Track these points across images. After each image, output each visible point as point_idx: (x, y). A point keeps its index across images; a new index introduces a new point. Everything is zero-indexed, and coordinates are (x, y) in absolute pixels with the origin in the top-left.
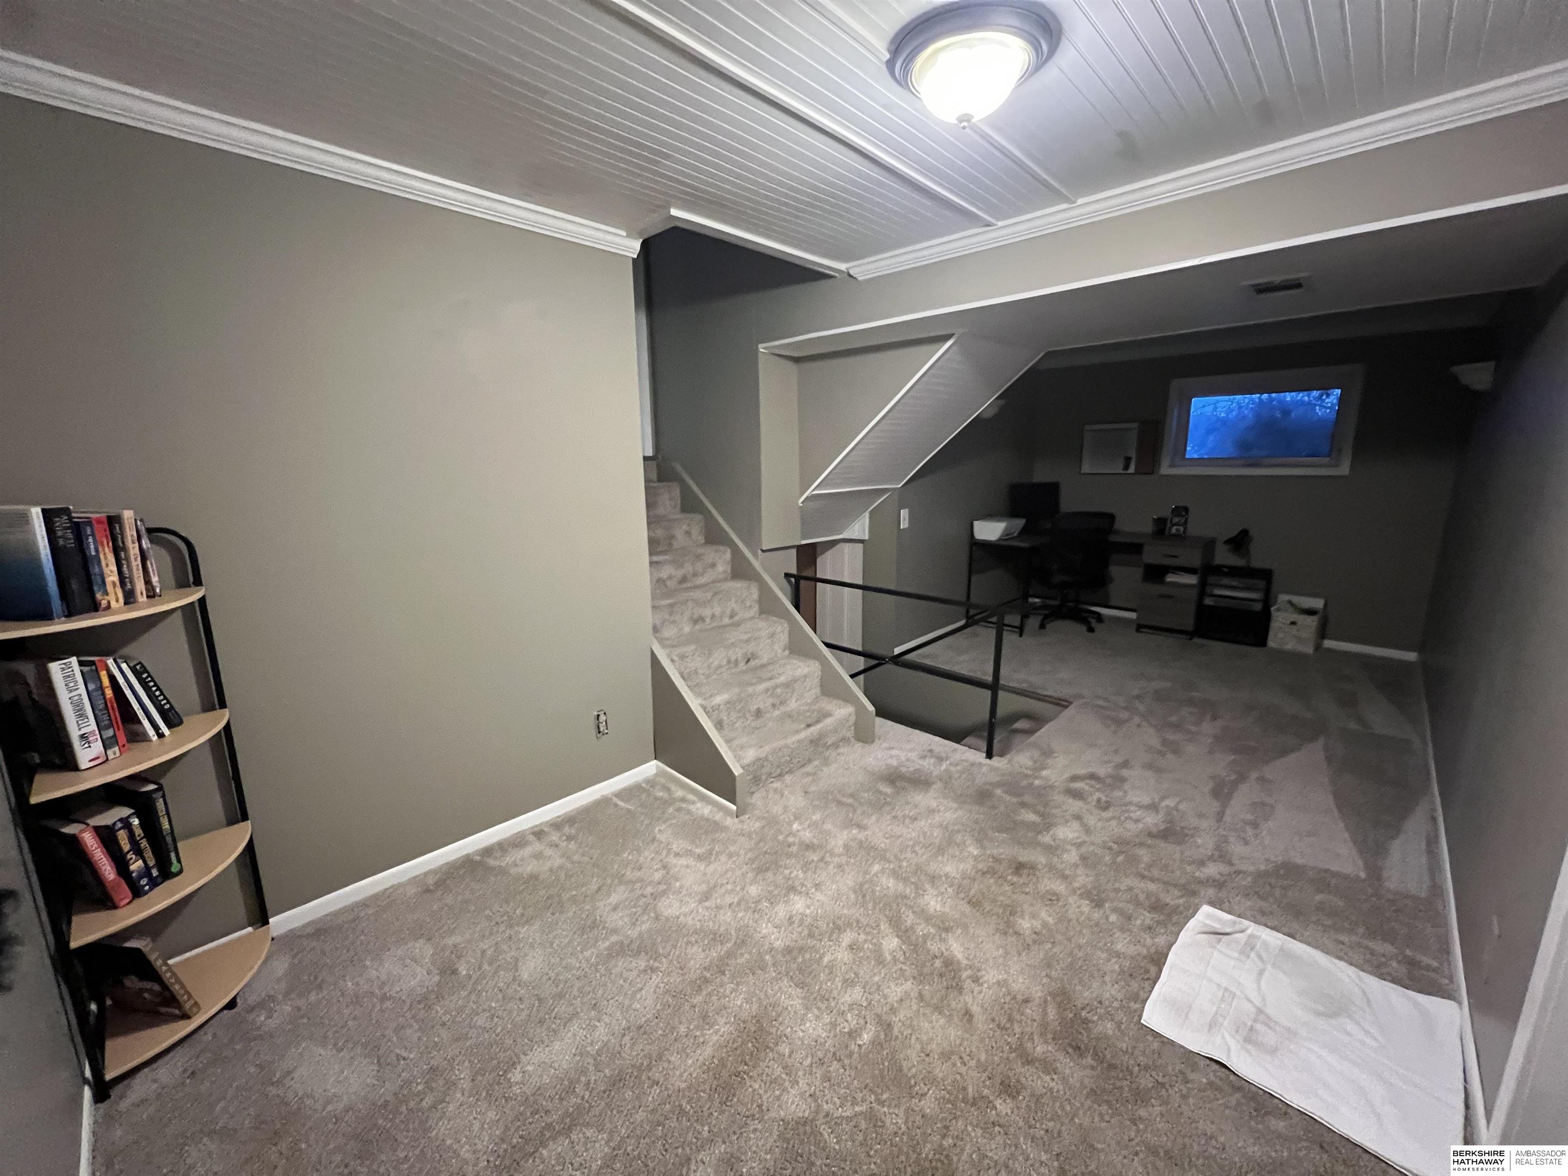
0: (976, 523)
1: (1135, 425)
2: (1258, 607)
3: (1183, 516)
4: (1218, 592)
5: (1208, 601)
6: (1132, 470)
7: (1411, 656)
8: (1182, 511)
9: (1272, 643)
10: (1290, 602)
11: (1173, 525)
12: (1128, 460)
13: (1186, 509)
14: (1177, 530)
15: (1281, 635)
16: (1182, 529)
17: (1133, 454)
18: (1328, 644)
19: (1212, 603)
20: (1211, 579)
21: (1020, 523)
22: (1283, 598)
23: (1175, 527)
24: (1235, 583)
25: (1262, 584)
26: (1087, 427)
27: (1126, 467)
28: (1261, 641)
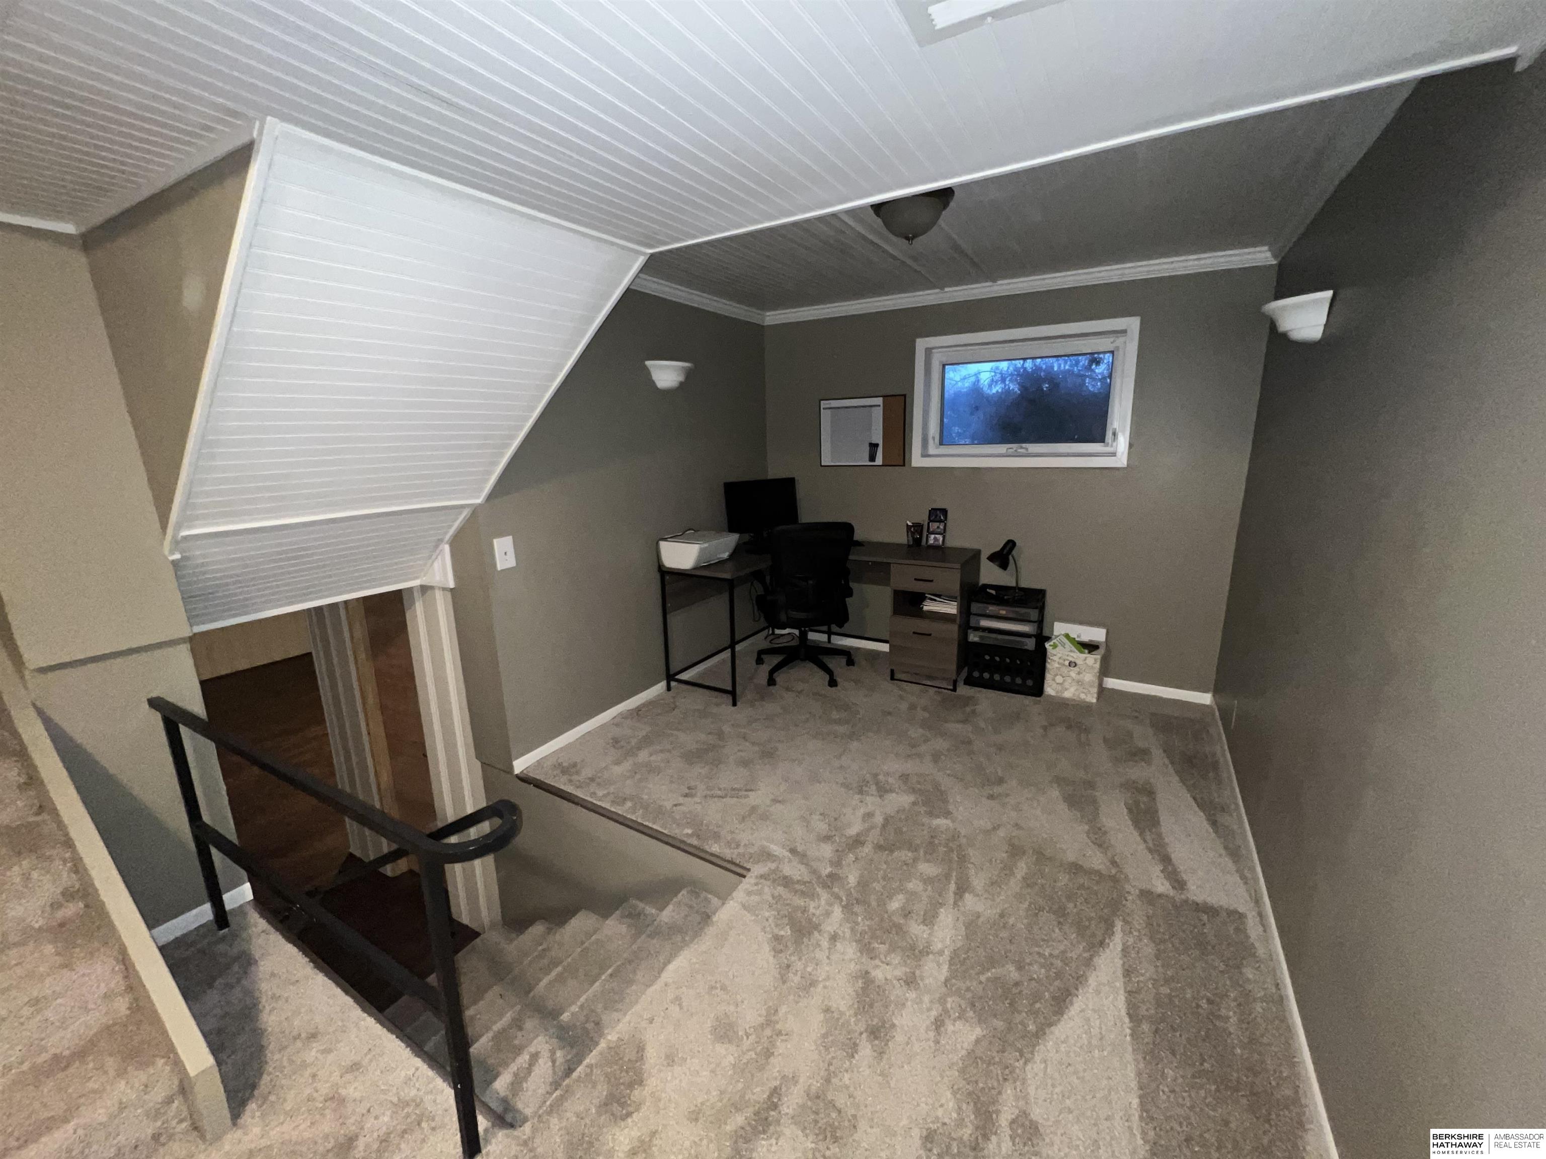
0: (663, 544)
1: (879, 401)
2: (1030, 644)
3: (940, 521)
4: (985, 623)
5: (973, 637)
6: (879, 461)
7: (1206, 699)
8: (938, 515)
9: (1050, 689)
10: (1067, 636)
11: (930, 533)
12: (873, 446)
13: (944, 512)
14: (935, 539)
15: (1059, 679)
16: (940, 538)
17: (878, 438)
18: (1112, 683)
19: (976, 639)
20: (975, 607)
21: (731, 540)
22: (1060, 628)
23: (932, 536)
24: (1003, 612)
25: (1034, 614)
26: (824, 404)
27: (872, 458)
28: (1037, 690)
